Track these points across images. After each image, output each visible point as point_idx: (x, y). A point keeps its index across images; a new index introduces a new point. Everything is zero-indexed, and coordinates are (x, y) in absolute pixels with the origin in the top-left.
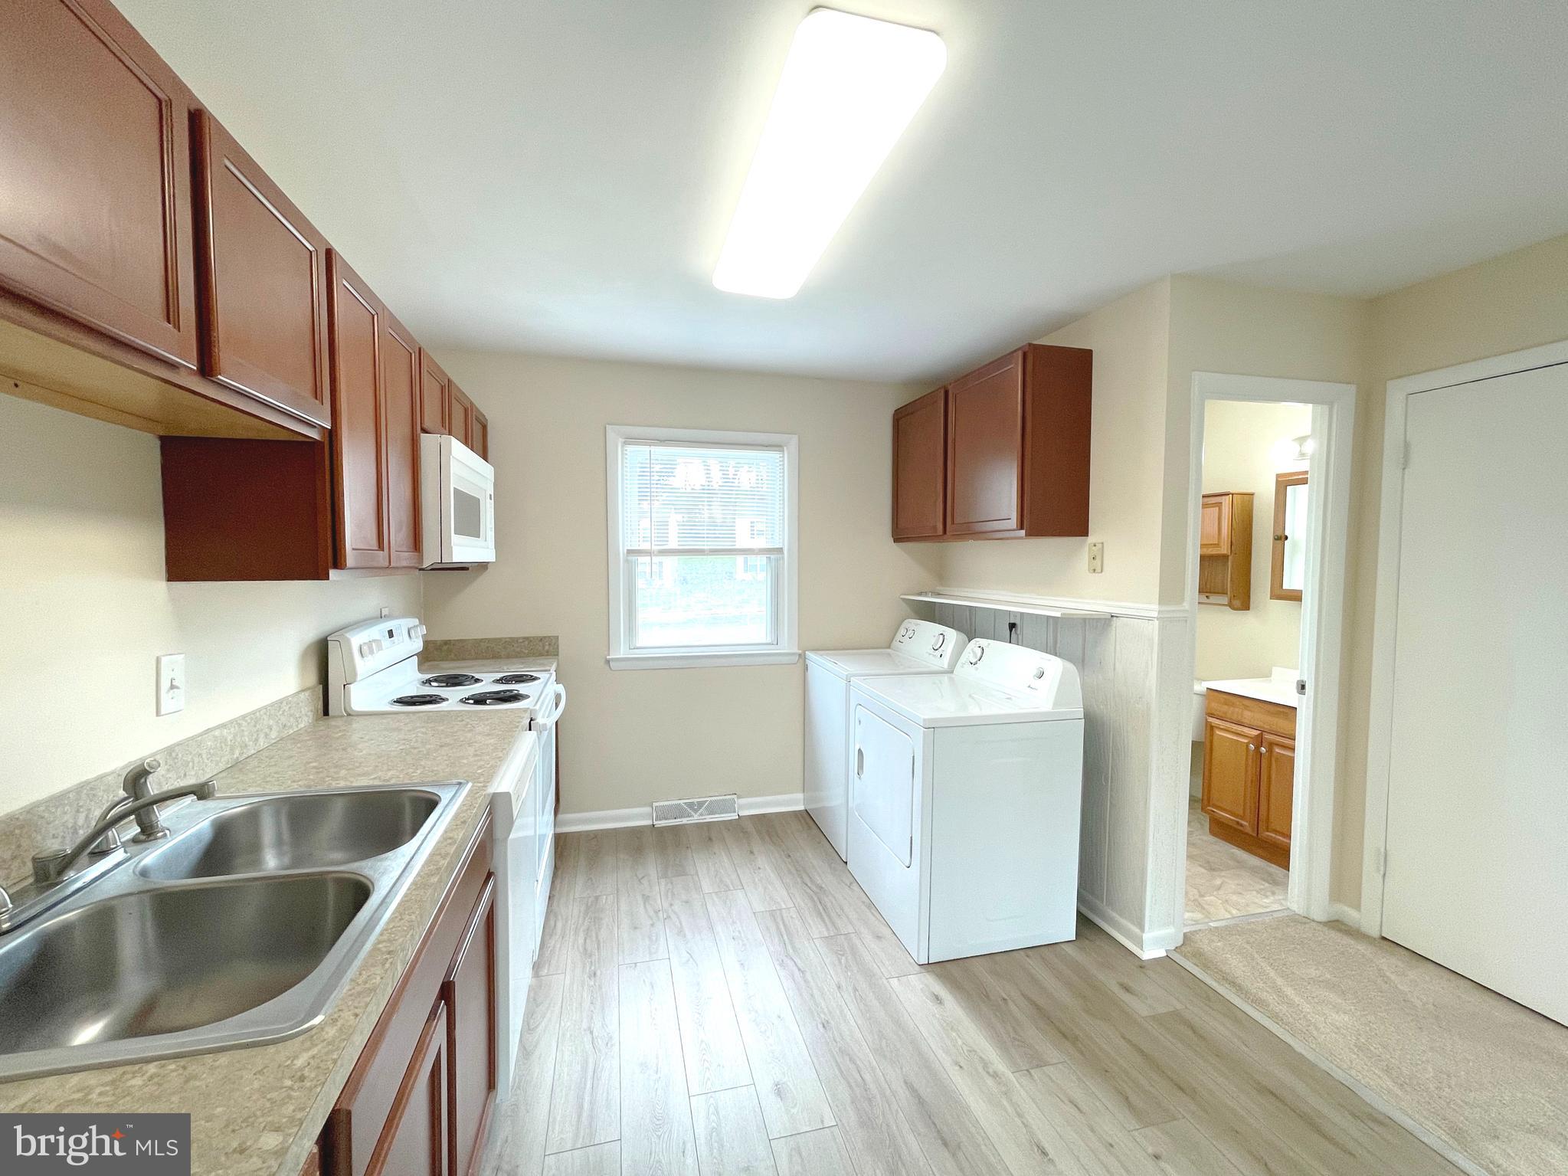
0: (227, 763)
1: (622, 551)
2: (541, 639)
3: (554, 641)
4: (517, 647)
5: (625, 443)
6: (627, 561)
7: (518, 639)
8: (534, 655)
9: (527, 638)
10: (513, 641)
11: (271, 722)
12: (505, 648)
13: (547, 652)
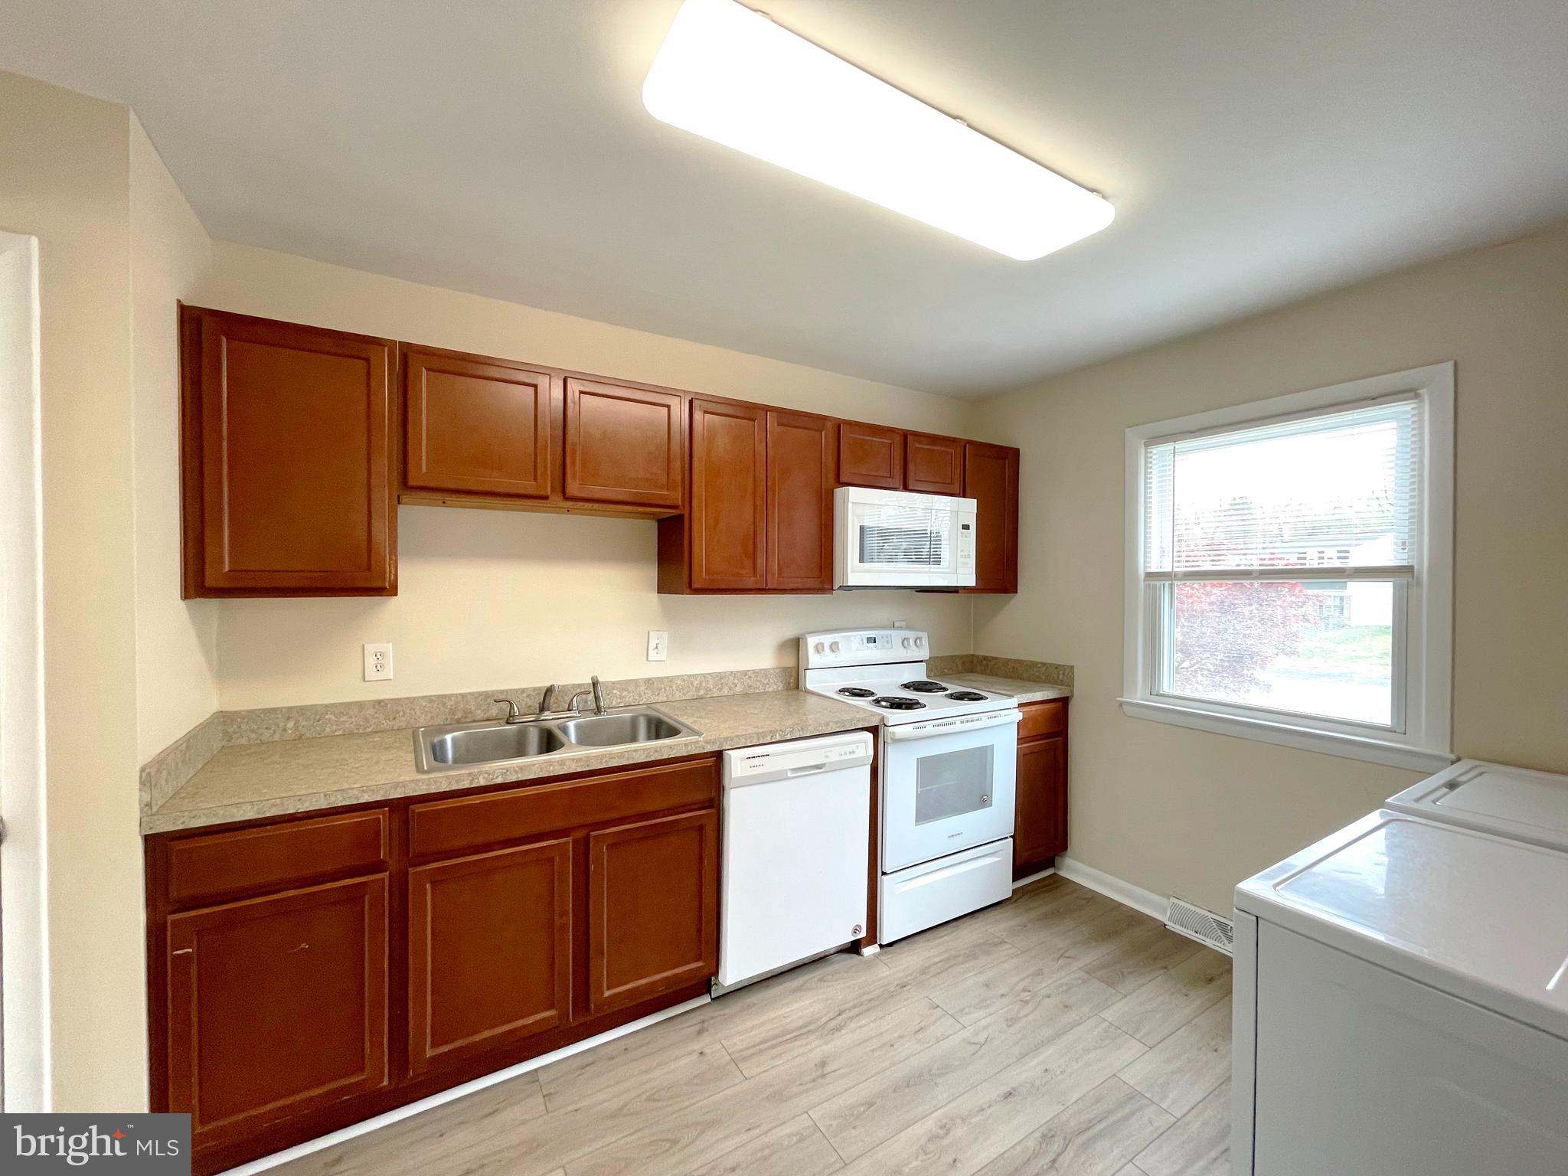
0: (694, 696)
1: (1141, 573)
2: (1057, 667)
3: (1067, 671)
4: (1037, 672)
5: (1147, 445)
6: (1147, 586)
7: (1038, 663)
8: (1050, 682)
9: (1044, 664)
10: (1033, 665)
11: (736, 681)
12: (1026, 670)
13: (1062, 681)
